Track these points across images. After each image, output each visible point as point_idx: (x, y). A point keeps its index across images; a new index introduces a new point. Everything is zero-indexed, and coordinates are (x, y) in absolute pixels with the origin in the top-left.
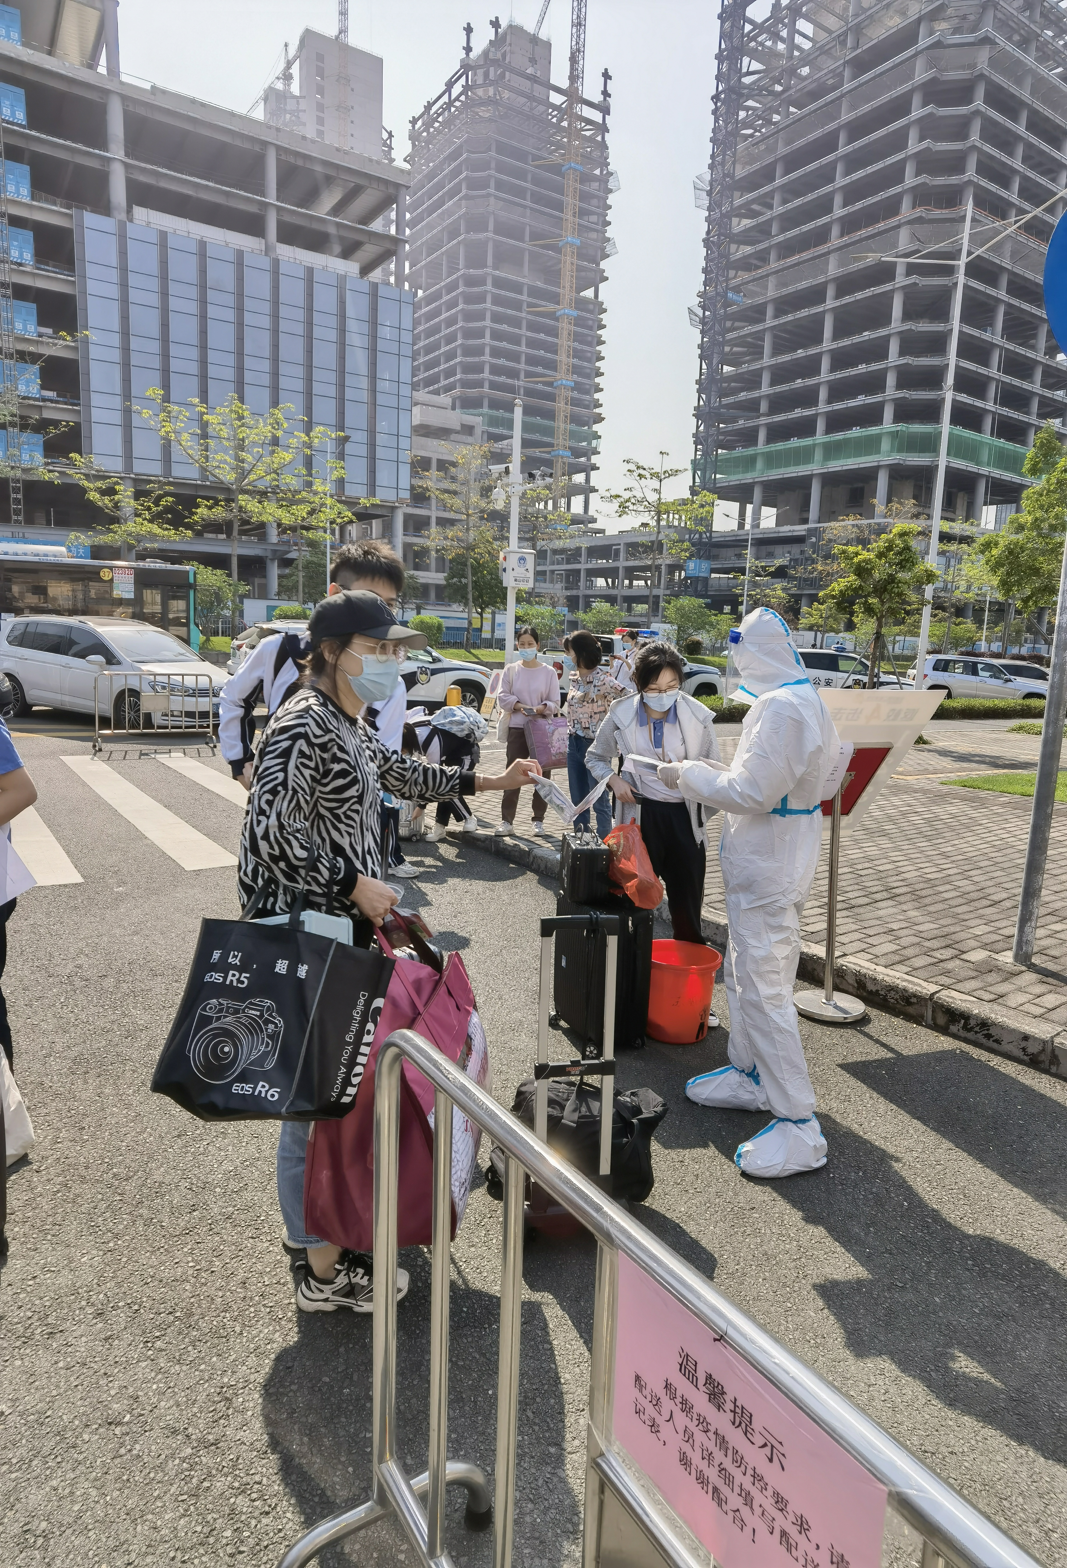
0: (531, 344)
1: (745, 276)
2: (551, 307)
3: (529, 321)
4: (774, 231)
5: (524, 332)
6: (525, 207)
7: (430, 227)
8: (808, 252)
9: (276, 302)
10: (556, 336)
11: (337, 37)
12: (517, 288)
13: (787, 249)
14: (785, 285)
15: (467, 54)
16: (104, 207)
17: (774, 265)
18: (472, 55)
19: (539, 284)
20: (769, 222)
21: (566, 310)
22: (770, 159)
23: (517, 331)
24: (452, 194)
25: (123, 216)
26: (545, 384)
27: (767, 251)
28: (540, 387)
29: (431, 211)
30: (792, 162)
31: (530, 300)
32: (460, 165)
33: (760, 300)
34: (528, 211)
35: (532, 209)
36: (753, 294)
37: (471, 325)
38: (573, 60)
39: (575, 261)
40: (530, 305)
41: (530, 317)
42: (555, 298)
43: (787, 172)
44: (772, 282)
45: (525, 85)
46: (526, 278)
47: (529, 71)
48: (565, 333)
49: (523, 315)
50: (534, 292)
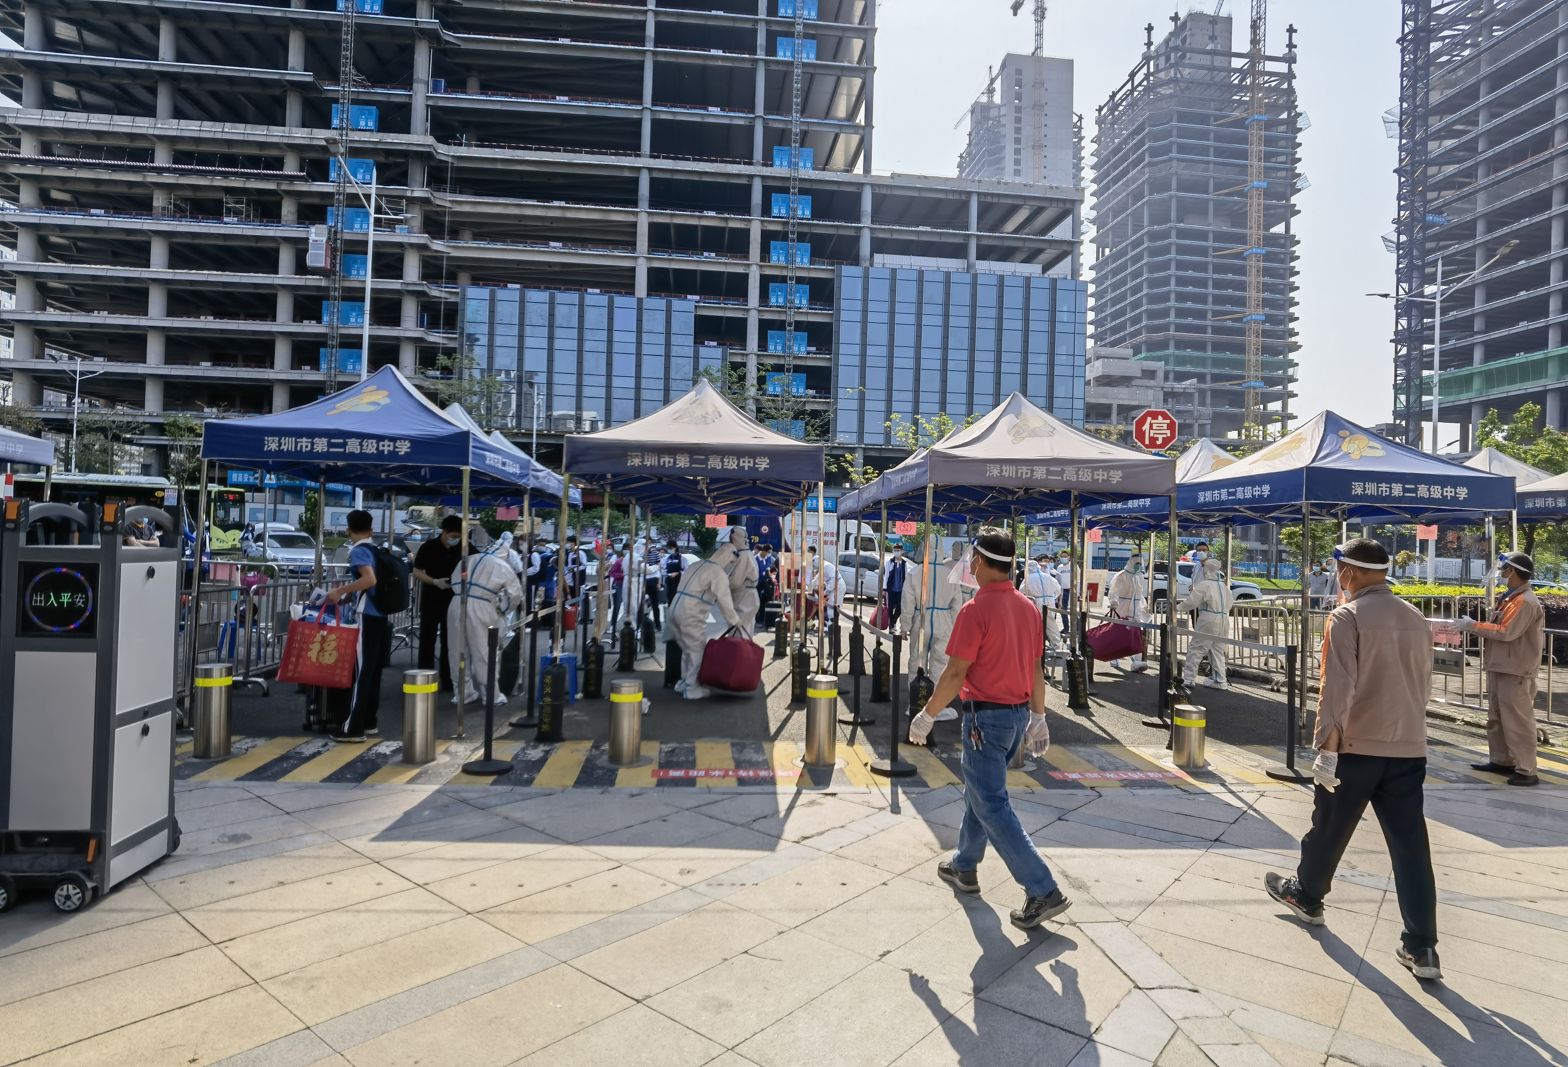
0: (1217, 284)
1: (1448, 195)
2: (1239, 248)
3: (1215, 265)
4: (1481, 147)
5: (1210, 275)
6: (1208, 163)
7: (1115, 194)
8: (1525, 162)
9: (974, 306)
10: (1245, 274)
11: (1033, 54)
12: (1202, 235)
13: (1497, 163)
14: (1500, 197)
15: (1149, 48)
16: (855, 261)
17: (1482, 181)
18: (1153, 48)
19: (1225, 228)
20: (1475, 140)
21: (1254, 250)
22: (1472, 80)
23: (1202, 275)
24: (1135, 164)
25: (867, 264)
26: (1233, 320)
27: (1475, 167)
28: (1229, 323)
29: (1116, 180)
30: (1497, 79)
31: (1217, 245)
32: (1143, 139)
33: (1468, 217)
34: (1212, 166)
35: (1215, 163)
36: (1460, 212)
37: (1156, 275)
38: (1255, 26)
39: (1262, 201)
40: (1216, 249)
41: (1216, 260)
42: (1242, 239)
43: (1493, 89)
44: (1481, 197)
45: (1205, 60)
46: (1213, 224)
47: (1209, 48)
48: (1254, 271)
49: (1209, 259)
50: (1220, 237)
